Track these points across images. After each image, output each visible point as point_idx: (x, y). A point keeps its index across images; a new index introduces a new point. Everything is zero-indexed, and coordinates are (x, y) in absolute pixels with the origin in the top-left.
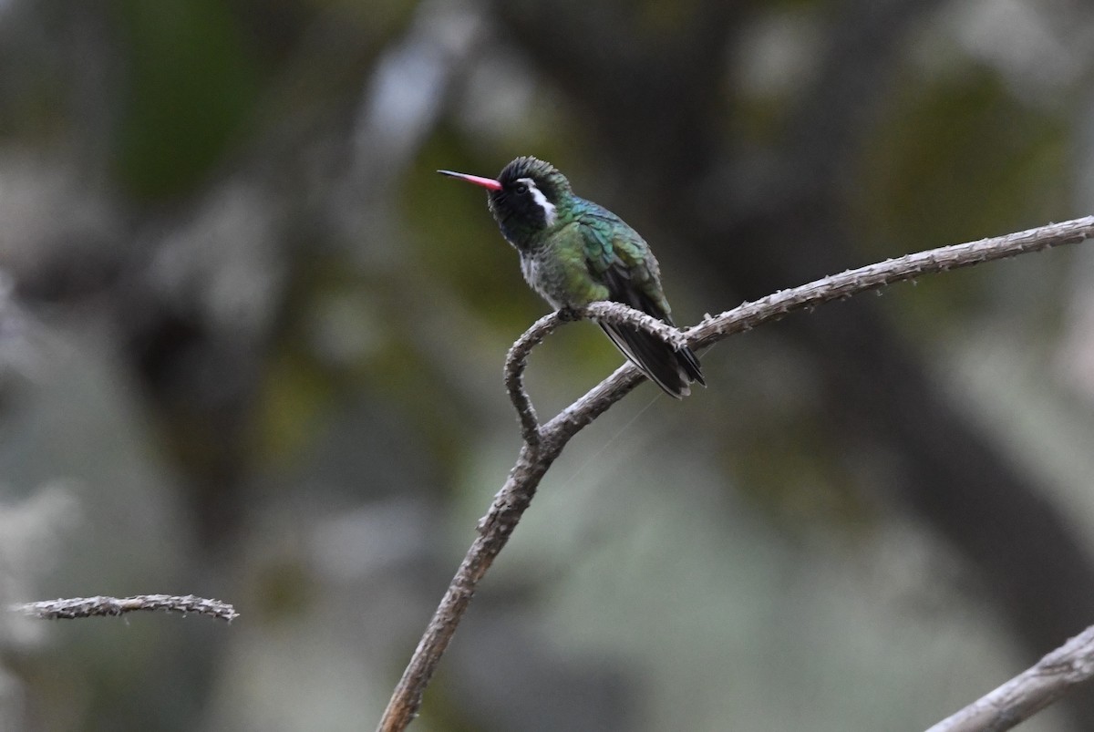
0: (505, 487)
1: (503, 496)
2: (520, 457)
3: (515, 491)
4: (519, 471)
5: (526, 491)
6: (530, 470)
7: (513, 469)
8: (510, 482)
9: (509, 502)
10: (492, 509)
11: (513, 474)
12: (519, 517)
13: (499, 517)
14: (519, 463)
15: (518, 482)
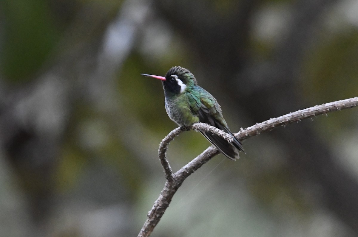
0: (159, 199)
1: (158, 202)
2: (165, 186)
3: (163, 200)
4: (164, 192)
5: (167, 200)
6: (169, 192)
7: (162, 192)
8: (161, 197)
9: (160, 205)
10: (153, 208)
11: (162, 193)
12: (165, 211)
13: (156, 211)
14: (165, 189)
15: (164, 197)
